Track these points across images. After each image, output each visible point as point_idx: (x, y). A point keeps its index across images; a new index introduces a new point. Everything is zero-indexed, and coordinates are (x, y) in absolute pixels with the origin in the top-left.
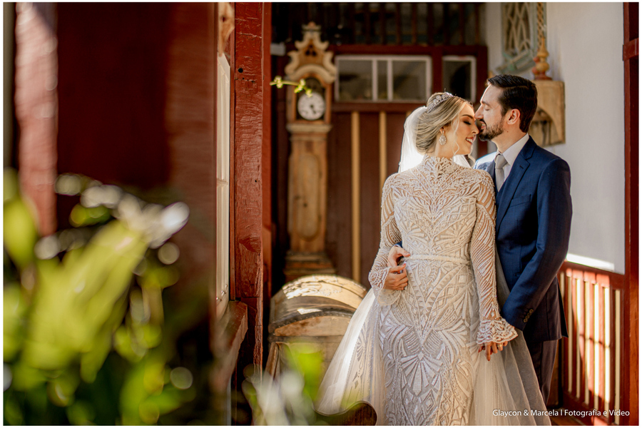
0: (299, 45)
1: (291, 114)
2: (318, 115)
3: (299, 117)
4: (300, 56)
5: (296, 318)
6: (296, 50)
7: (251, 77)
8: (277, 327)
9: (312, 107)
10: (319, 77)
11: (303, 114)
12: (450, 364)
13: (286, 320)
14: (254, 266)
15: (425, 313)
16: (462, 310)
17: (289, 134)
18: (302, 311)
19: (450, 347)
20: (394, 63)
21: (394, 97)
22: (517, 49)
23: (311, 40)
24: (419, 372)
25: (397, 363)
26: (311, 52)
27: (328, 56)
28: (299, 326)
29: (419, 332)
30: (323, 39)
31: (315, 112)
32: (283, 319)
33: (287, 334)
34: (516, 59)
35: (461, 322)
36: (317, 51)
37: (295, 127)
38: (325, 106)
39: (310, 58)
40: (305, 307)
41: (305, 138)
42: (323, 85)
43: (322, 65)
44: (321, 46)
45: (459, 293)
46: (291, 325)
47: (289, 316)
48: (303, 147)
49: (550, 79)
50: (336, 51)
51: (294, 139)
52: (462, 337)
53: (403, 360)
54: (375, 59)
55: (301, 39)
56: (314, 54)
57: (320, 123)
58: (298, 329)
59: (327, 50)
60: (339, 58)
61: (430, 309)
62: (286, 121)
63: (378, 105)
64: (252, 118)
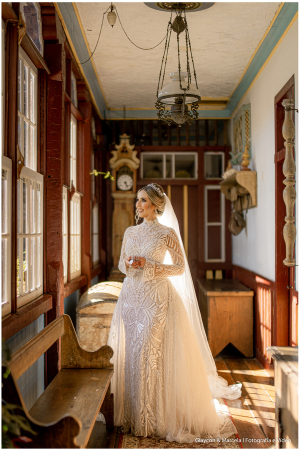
0: (117, 147)
1: (113, 188)
2: (129, 188)
3: (117, 189)
4: (118, 154)
5: (91, 304)
6: (116, 150)
7: (55, 180)
8: (81, 309)
9: (125, 183)
10: (129, 165)
11: (121, 188)
12: (148, 326)
13: (86, 305)
14: (55, 277)
15: (137, 300)
16: (154, 297)
17: (113, 199)
18: (93, 301)
19: (148, 318)
20: (176, 156)
21: (176, 176)
22: (238, 150)
23: (125, 144)
24: (135, 332)
25: (128, 326)
26: (124, 151)
27: (135, 153)
28: (92, 308)
29: (135, 310)
30: (131, 144)
31: (127, 186)
32: (84, 305)
33: (86, 313)
34: (237, 156)
35: (154, 304)
36: (128, 150)
37: (115, 195)
38: (133, 183)
39: (124, 154)
40: (96, 298)
41: (121, 201)
42: (132, 170)
43: (131, 159)
44: (130, 147)
45: (152, 289)
46: (88, 308)
47: (87, 303)
48: (120, 206)
49: (249, 170)
50: (139, 150)
51: (115, 202)
52: (154, 312)
53: (130, 324)
54: (164, 155)
55: (118, 143)
56: (127, 152)
57: (130, 192)
58: (92, 310)
59: (134, 150)
60: (142, 154)
61: (139, 298)
62: (111, 192)
63: (166, 181)
64: (55, 201)
